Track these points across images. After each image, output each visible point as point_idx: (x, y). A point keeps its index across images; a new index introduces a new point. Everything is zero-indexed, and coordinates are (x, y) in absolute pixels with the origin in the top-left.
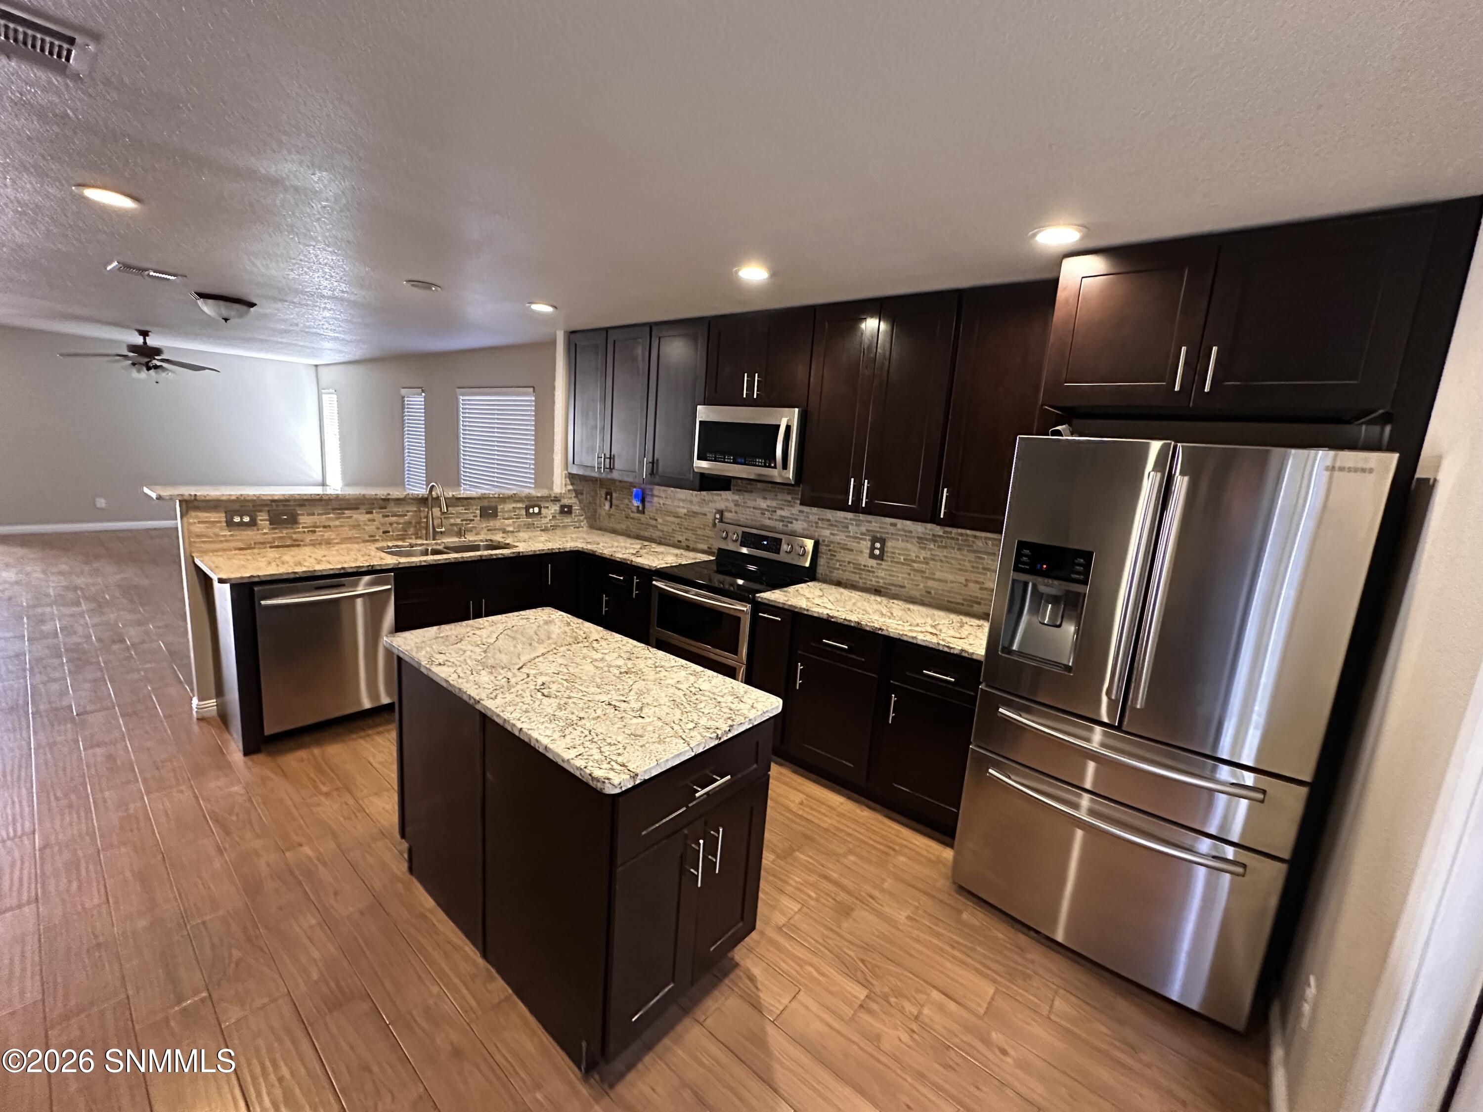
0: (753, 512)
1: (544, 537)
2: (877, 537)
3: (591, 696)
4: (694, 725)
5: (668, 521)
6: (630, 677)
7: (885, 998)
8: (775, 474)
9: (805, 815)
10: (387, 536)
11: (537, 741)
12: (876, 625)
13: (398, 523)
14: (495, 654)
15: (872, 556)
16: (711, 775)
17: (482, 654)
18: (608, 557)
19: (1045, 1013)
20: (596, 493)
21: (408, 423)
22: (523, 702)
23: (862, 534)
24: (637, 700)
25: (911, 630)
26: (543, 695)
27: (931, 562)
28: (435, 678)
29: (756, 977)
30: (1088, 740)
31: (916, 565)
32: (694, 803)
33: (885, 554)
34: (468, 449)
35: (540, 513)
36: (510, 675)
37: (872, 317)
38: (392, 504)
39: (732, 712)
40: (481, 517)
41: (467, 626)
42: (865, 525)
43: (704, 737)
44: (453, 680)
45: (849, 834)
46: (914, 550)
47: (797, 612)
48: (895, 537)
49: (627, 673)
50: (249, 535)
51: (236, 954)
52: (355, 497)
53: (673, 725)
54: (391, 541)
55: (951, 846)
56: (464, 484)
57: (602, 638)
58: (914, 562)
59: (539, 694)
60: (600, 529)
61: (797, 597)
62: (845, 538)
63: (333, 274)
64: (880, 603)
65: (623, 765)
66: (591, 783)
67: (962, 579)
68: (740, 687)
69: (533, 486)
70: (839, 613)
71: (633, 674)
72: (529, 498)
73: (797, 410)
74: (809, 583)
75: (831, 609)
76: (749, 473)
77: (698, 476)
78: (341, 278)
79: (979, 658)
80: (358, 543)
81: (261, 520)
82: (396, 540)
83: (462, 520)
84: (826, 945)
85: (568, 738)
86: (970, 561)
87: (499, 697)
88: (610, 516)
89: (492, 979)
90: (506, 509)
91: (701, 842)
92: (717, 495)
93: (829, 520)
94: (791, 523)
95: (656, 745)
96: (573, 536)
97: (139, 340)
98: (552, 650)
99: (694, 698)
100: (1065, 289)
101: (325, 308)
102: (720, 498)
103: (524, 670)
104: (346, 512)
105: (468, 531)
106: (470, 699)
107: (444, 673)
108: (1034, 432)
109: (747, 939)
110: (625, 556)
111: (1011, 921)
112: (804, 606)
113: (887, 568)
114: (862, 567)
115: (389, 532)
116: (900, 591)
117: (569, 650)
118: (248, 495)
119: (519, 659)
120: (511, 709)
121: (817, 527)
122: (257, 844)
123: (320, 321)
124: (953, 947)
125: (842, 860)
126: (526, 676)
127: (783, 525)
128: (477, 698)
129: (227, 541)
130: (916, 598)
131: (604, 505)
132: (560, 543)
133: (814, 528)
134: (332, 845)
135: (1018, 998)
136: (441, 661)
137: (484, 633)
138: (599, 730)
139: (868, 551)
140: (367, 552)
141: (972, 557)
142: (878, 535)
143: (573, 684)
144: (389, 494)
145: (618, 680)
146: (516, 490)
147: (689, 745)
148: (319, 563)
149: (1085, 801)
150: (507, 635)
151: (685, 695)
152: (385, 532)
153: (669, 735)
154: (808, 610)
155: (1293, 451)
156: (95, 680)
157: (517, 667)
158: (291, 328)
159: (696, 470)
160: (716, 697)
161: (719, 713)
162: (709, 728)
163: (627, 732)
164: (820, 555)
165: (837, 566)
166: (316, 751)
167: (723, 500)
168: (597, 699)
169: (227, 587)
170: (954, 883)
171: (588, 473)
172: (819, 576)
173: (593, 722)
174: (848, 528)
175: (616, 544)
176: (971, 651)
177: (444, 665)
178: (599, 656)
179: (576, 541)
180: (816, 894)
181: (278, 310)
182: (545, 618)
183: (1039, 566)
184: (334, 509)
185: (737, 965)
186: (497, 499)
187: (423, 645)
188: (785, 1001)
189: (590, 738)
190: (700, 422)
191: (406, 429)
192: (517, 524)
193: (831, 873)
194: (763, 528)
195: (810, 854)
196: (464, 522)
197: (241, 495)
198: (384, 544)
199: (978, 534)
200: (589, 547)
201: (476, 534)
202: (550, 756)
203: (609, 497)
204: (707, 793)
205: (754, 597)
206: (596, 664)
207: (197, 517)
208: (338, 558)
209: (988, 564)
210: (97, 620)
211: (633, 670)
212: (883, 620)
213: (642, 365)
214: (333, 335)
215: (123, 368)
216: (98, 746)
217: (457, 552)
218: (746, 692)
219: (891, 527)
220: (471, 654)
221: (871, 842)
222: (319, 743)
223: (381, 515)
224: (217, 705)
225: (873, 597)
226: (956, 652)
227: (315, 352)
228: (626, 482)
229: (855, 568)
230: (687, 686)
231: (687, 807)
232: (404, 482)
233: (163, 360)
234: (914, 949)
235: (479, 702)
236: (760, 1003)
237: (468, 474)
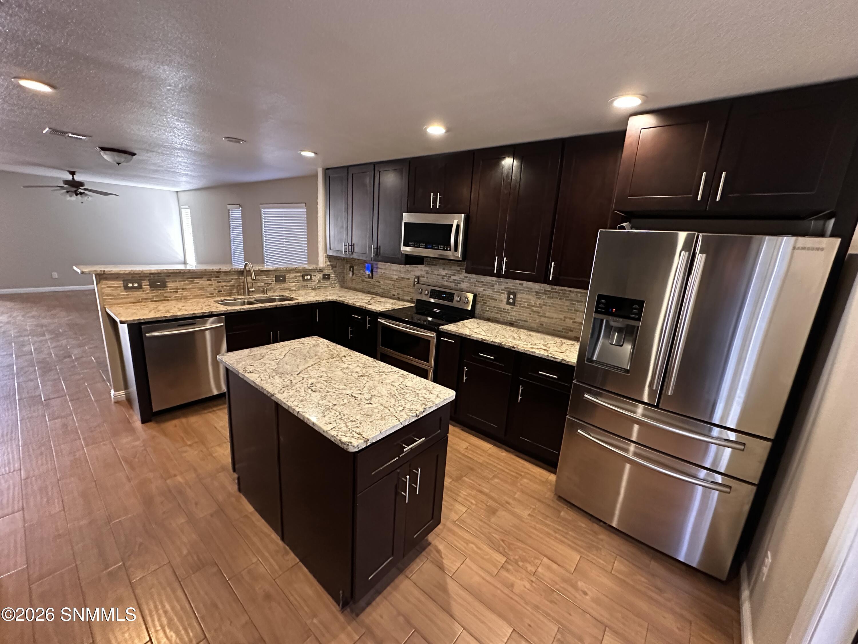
0: (437, 277)
1: (313, 293)
2: (511, 292)
3: (341, 391)
4: (402, 408)
5: (387, 283)
6: (364, 379)
7: (516, 563)
8: (450, 254)
9: (469, 455)
10: (220, 294)
11: (308, 419)
12: (511, 345)
13: (226, 286)
14: (283, 365)
15: (508, 303)
16: (413, 437)
17: (276, 365)
18: (351, 305)
19: (609, 570)
20: (344, 267)
21: (232, 226)
22: (299, 395)
23: (502, 290)
24: (369, 393)
25: (532, 348)
26: (312, 390)
27: (544, 307)
28: (247, 381)
29: (441, 551)
30: (635, 412)
31: (534, 309)
32: (403, 454)
33: (516, 302)
34: (268, 241)
35: (311, 279)
36: (292, 378)
37: (509, 157)
38: (223, 274)
39: (425, 400)
40: (276, 282)
41: (267, 348)
42: (504, 285)
43: (408, 415)
44: (258, 381)
45: (495, 467)
46: (533, 300)
47: (464, 337)
48: (522, 292)
49: (362, 376)
50: (138, 294)
51: (139, 540)
52: (201, 271)
53: (390, 408)
54: (223, 296)
55: (555, 473)
56: (266, 262)
57: (347, 355)
58: (533, 306)
59: (310, 390)
60: (347, 288)
61: (463, 328)
62: (492, 292)
63: (180, 134)
64: (513, 331)
65: (360, 434)
66: (340, 445)
67: (562, 317)
68: (430, 384)
69: (307, 263)
70: (488, 338)
71: (366, 377)
72: (304, 270)
73: (463, 215)
74: (470, 320)
75: (484, 335)
76: (435, 254)
77: (404, 256)
78: (185, 137)
79: (572, 364)
80: (203, 298)
81: (145, 285)
82: (226, 296)
83: (265, 284)
84: (482, 531)
85: (327, 418)
86: (567, 306)
87: (286, 392)
88: (353, 280)
89: (287, 553)
90: (291, 277)
91: (408, 477)
92: (416, 267)
93: (482, 282)
94: (460, 283)
95: (380, 421)
96: (331, 292)
97: (70, 177)
98: (318, 363)
99: (403, 391)
100: (630, 136)
101: (178, 156)
102: (417, 269)
103: (301, 375)
104: (195, 280)
105: (268, 290)
106: (268, 394)
107: (253, 378)
108: (608, 226)
109: (436, 529)
110: (361, 304)
111: (590, 517)
112: (468, 334)
113: (517, 310)
114: (502, 310)
115: (221, 291)
116: (524, 324)
117: (328, 362)
118: (136, 270)
119: (298, 368)
120: (292, 399)
121: (475, 286)
122: (151, 475)
123: (175, 164)
124: (555, 532)
125: (490, 481)
126: (302, 379)
127: (455, 285)
128: (272, 393)
129: (125, 298)
130: (534, 328)
131: (349, 274)
132: (323, 296)
133: (473, 287)
134: (194, 475)
135: (594, 561)
136: (251, 370)
137: (277, 352)
138: (346, 412)
139: (506, 300)
140: (209, 303)
141: (568, 303)
142: (512, 291)
143: (330, 383)
144: (220, 269)
145: (357, 381)
146: (297, 265)
147: (399, 420)
148: (179, 311)
149: (632, 448)
150: (291, 354)
151: (397, 389)
152: (219, 292)
153: (388, 415)
154: (470, 336)
155: (767, 238)
156: (55, 380)
157: (297, 373)
158: (159, 169)
159: (403, 253)
160: (416, 390)
161: (417, 400)
162: (411, 410)
163: (362, 413)
164: (477, 302)
165: (488, 309)
166: (184, 420)
167: (419, 270)
168: (344, 393)
169: (125, 325)
170: (556, 494)
171: (339, 255)
172: (476, 315)
173: (342, 407)
174: (493, 286)
175: (356, 297)
176: (568, 360)
177: (253, 372)
178: (345, 366)
179: (332, 296)
180: (476, 501)
181: (150, 157)
182: (314, 343)
183: (610, 310)
184: (188, 278)
185: (430, 544)
186: (285, 271)
187: (241, 360)
188: (458, 565)
189: (340, 417)
190: (405, 223)
191: (231, 229)
192: (297, 286)
193: (483, 488)
194: (443, 287)
195: (472, 478)
196: (266, 285)
197: (132, 270)
198: (219, 299)
199: (572, 289)
200: (341, 299)
201: (274, 292)
202: (316, 429)
203: (351, 269)
204: (411, 449)
205: (438, 328)
206: (344, 371)
207: (106, 284)
208: (191, 308)
209: (577, 307)
210: (54, 345)
211: (366, 374)
212: (515, 341)
213: (370, 189)
214: (184, 172)
215: (62, 194)
216: (57, 418)
217: (262, 303)
218: (433, 387)
219: (520, 286)
220: (269, 366)
221: (507, 471)
222: (185, 416)
223: (216, 281)
224: (125, 394)
225: (508, 328)
226: (558, 361)
227: (176, 183)
228: (361, 260)
229: (498, 310)
230: (398, 384)
231: (399, 457)
232: (231, 261)
233: (85, 189)
234: (534, 534)
235: (273, 395)
236: (443, 566)
237: (268, 256)
